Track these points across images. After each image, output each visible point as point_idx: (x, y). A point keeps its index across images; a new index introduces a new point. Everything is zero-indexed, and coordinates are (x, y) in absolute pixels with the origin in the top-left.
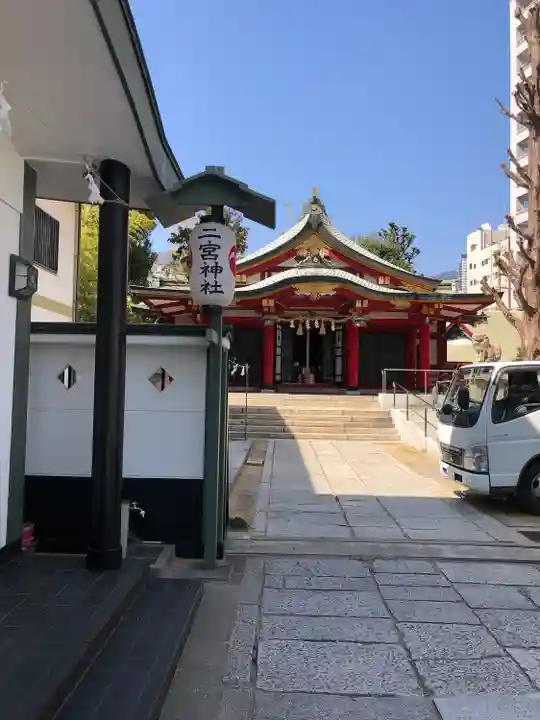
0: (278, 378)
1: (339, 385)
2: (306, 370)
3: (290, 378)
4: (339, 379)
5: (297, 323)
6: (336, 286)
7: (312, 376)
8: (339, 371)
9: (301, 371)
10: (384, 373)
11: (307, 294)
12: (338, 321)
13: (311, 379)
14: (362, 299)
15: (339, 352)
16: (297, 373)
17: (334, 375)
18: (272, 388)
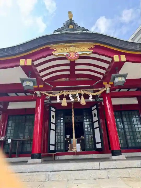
0: (52, 148)
1: (99, 151)
2: (74, 140)
3: (62, 148)
4: (99, 146)
5: (61, 98)
6: (92, 45)
7: (78, 146)
8: (98, 139)
9: (70, 142)
11: (65, 54)
13: (78, 147)
14: (120, 54)
15: (96, 125)
16: (67, 143)
17: (95, 143)
18: (39, 158)
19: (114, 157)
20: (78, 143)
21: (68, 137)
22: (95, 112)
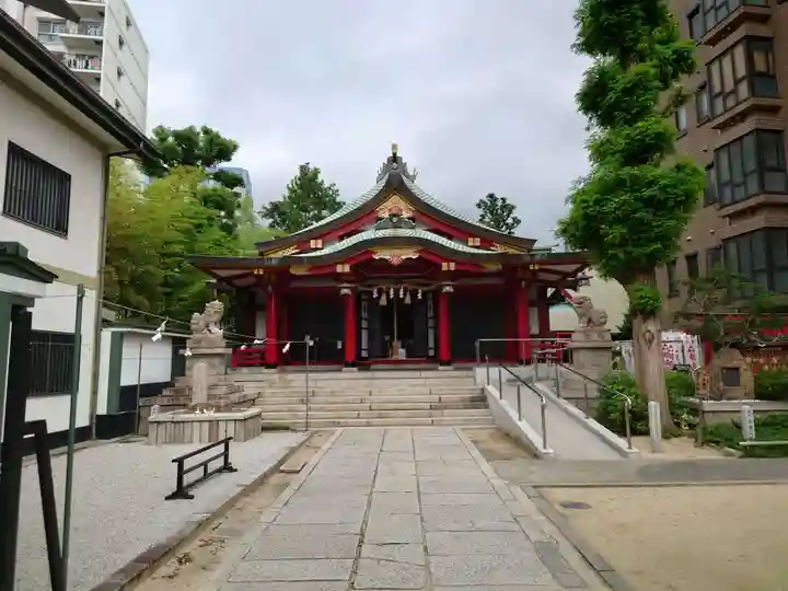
0: (364, 354)
1: (432, 360)
2: (396, 343)
3: (379, 354)
4: (431, 353)
5: (380, 292)
7: (403, 351)
8: (431, 344)
10: (477, 344)
11: (387, 257)
12: (425, 289)
13: (401, 353)
14: (448, 260)
15: (431, 323)
17: (427, 349)
18: (353, 366)
19: (440, 368)
20: (403, 347)
21: (387, 338)
22: (430, 303)
